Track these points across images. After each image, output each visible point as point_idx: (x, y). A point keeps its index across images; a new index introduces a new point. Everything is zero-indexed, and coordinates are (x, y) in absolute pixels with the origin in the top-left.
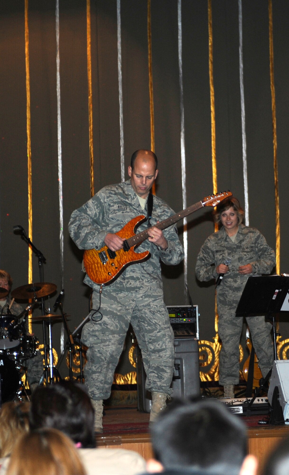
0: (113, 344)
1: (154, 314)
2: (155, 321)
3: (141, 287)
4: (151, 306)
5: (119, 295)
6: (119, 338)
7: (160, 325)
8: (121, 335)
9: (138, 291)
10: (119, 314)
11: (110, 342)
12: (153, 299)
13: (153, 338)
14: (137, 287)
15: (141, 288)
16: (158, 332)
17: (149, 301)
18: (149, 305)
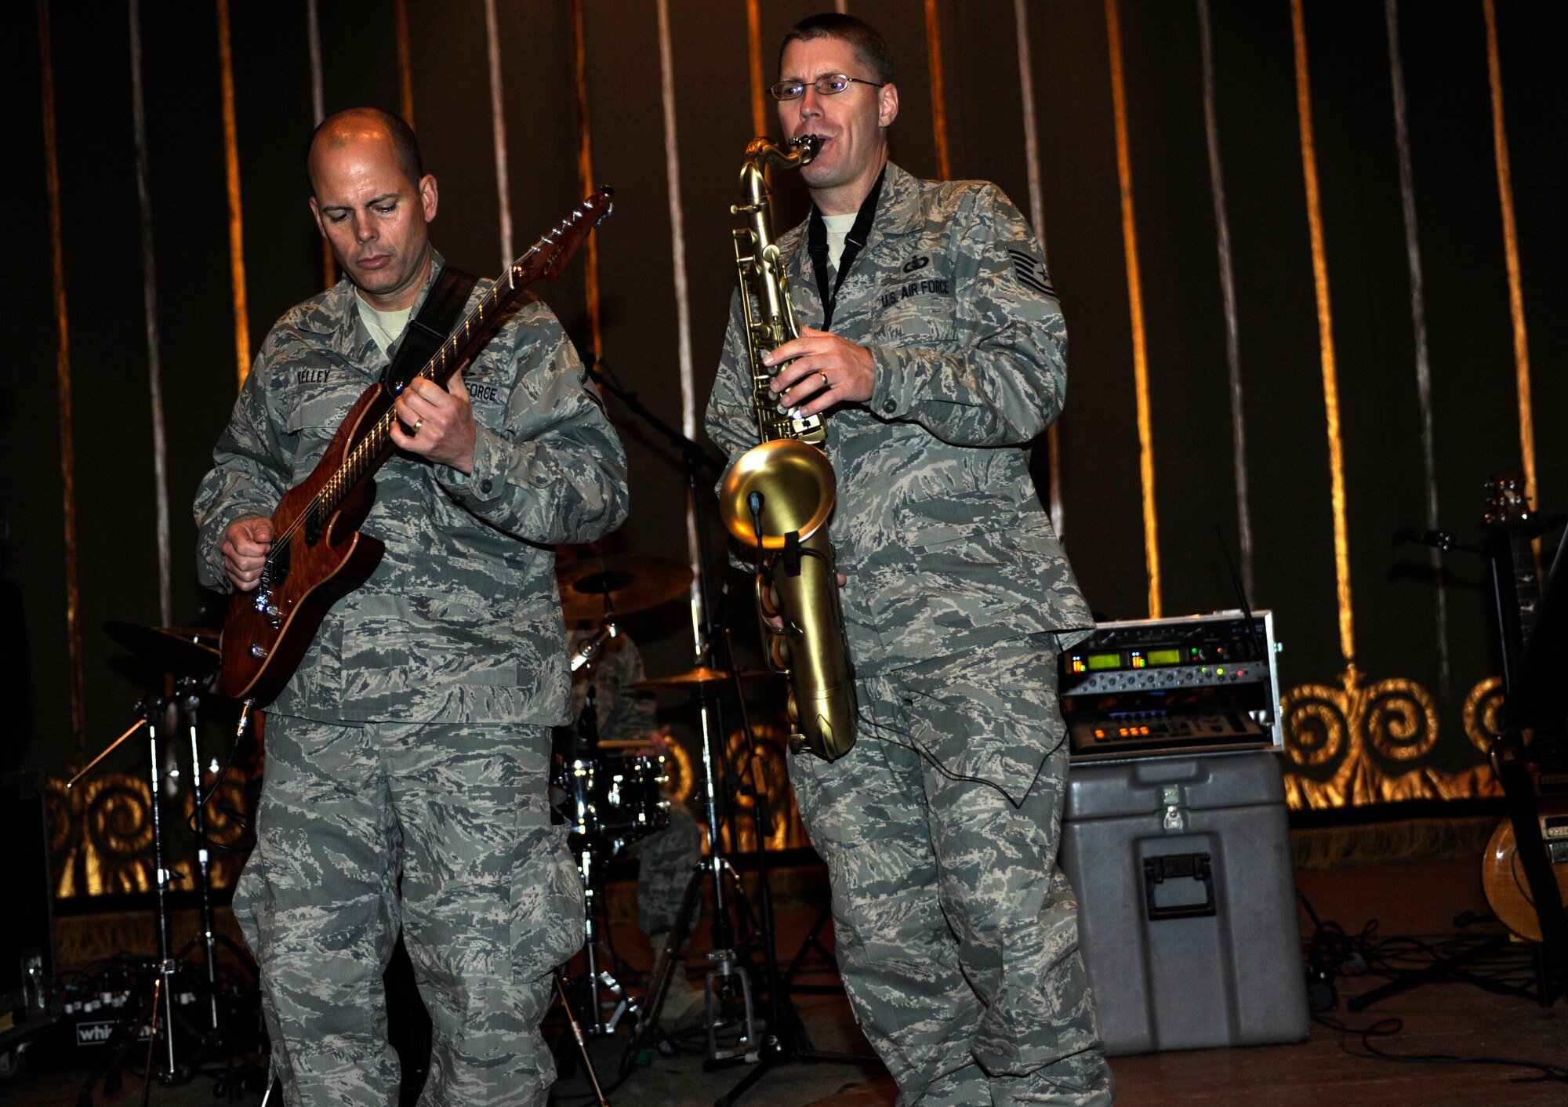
0: (295, 949)
1: (441, 819)
2: (440, 850)
3: (415, 692)
4: (440, 779)
5: (311, 735)
6: (325, 920)
7: (452, 874)
8: (337, 904)
9: (404, 711)
10: (311, 816)
11: (281, 940)
12: (453, 752)
13: (423, 923)
14: (396, 698)
15: (417, 699)
16: (441, 903)
17: (435, 759)
18: (431, 774)
